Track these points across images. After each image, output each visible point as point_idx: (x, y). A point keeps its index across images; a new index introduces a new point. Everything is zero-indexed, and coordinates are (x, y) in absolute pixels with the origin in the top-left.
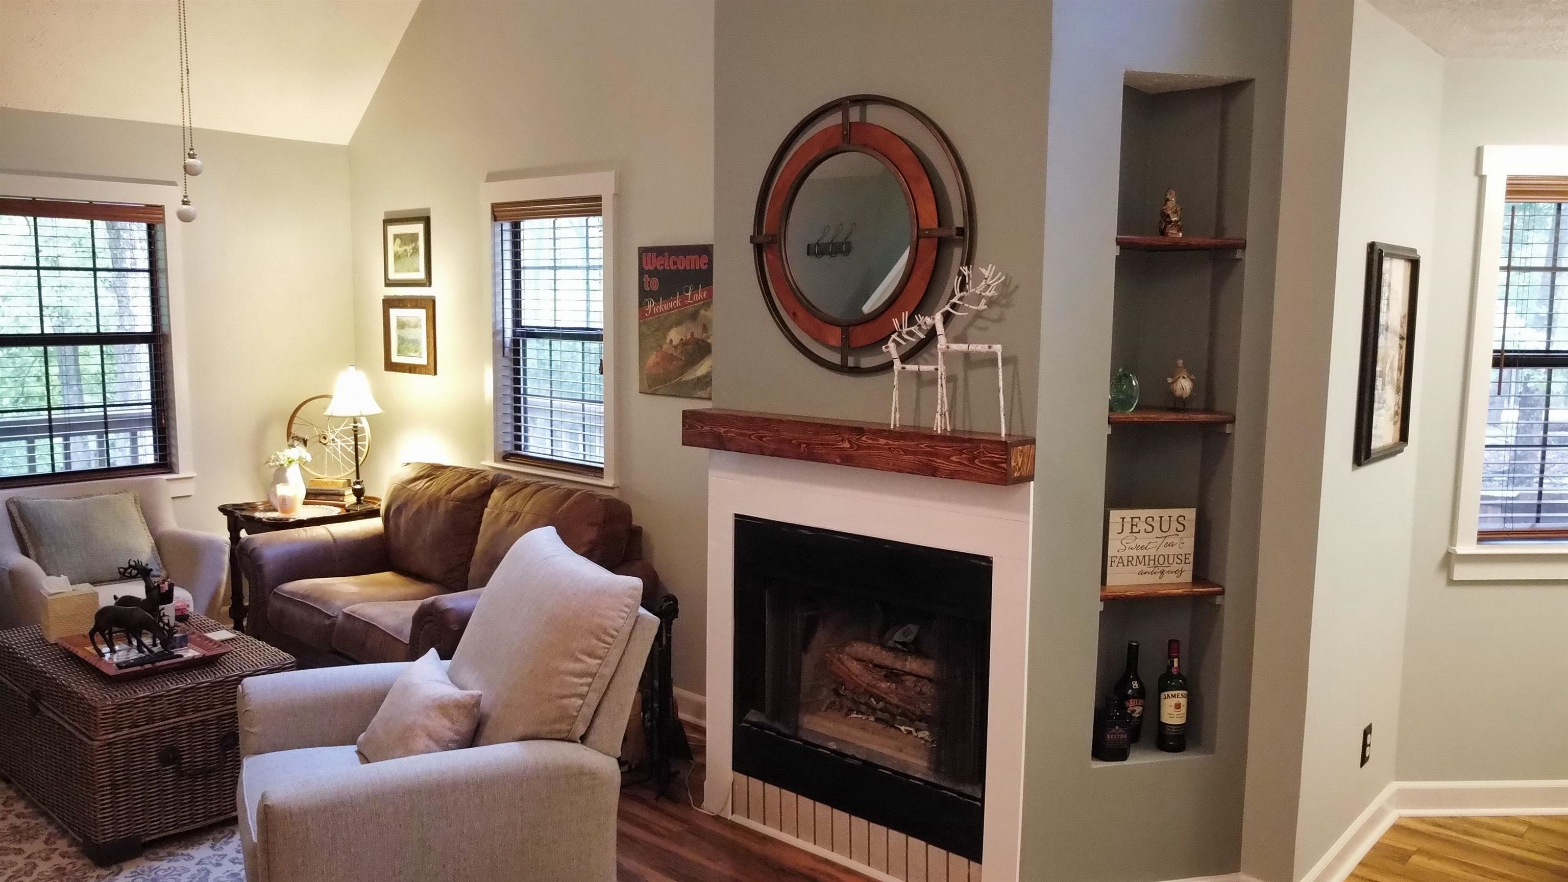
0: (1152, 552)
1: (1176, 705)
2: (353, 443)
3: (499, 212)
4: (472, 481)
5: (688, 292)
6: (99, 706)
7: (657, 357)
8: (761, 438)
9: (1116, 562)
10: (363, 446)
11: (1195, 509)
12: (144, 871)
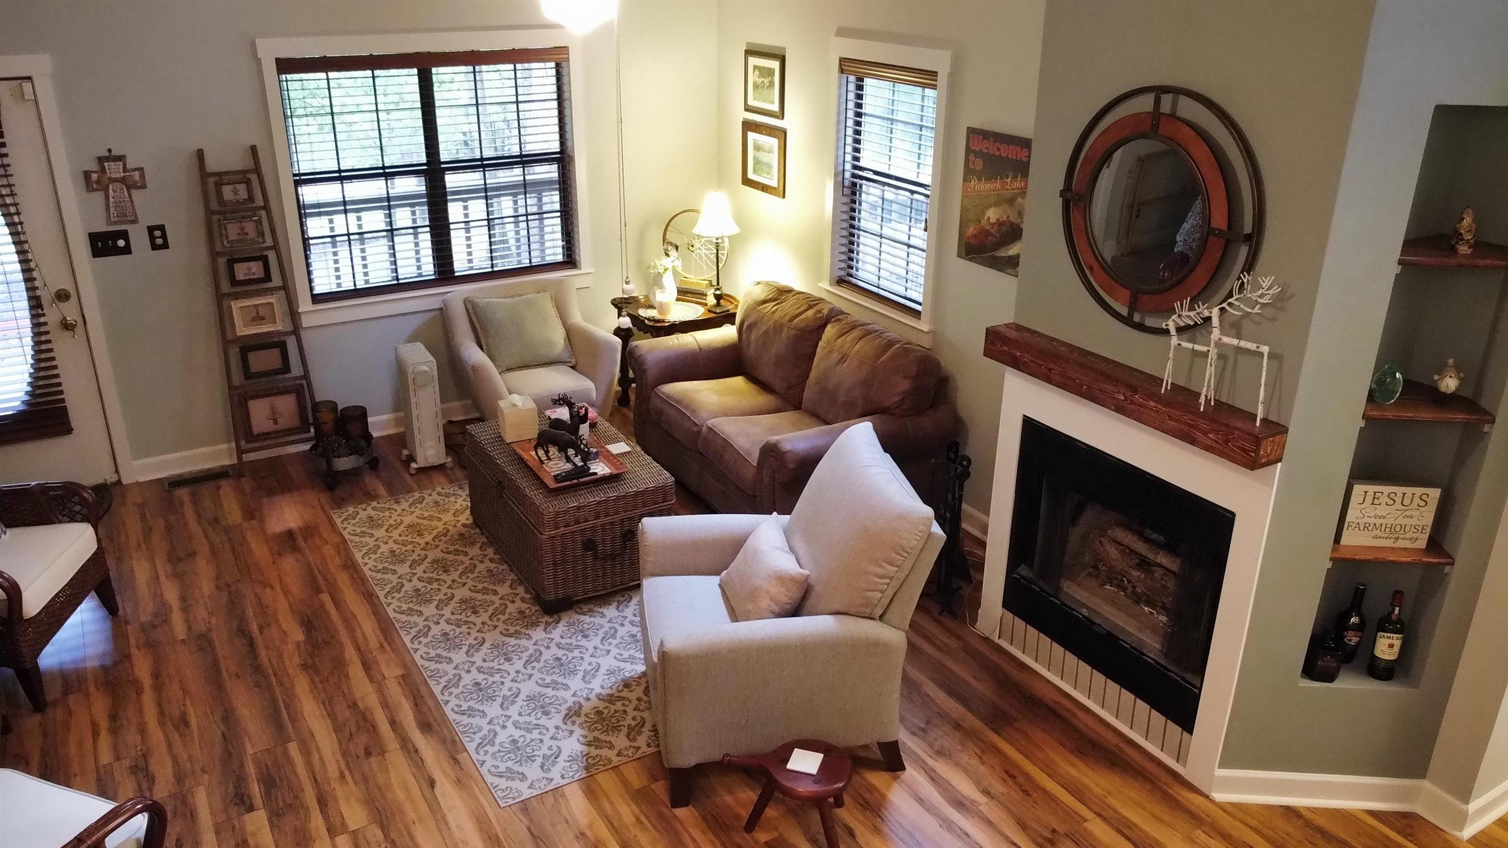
0: (1390, 521)
1: (1389, 644)
2: (715, 251)
3: (845, 65)
4: (810, 313)
5: (1007, 179)
6: (545, 512)
7: (975, 229)
8: (1050, 370)
9: (1353, 527)
10: (723, 254)
11: (1440, 490)
12: (574, 623)
